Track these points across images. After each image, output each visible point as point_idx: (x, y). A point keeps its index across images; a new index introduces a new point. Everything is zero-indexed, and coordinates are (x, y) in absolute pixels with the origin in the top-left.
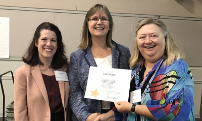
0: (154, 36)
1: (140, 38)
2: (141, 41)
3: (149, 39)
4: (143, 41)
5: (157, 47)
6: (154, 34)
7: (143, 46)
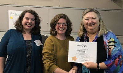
0: (94, 19)
1: (85, 20)
2: (86, 22)
3: (91, 20)
4: (88, 22)
5: (95, 25)
6: (94, 18)
7: (87, 24)
